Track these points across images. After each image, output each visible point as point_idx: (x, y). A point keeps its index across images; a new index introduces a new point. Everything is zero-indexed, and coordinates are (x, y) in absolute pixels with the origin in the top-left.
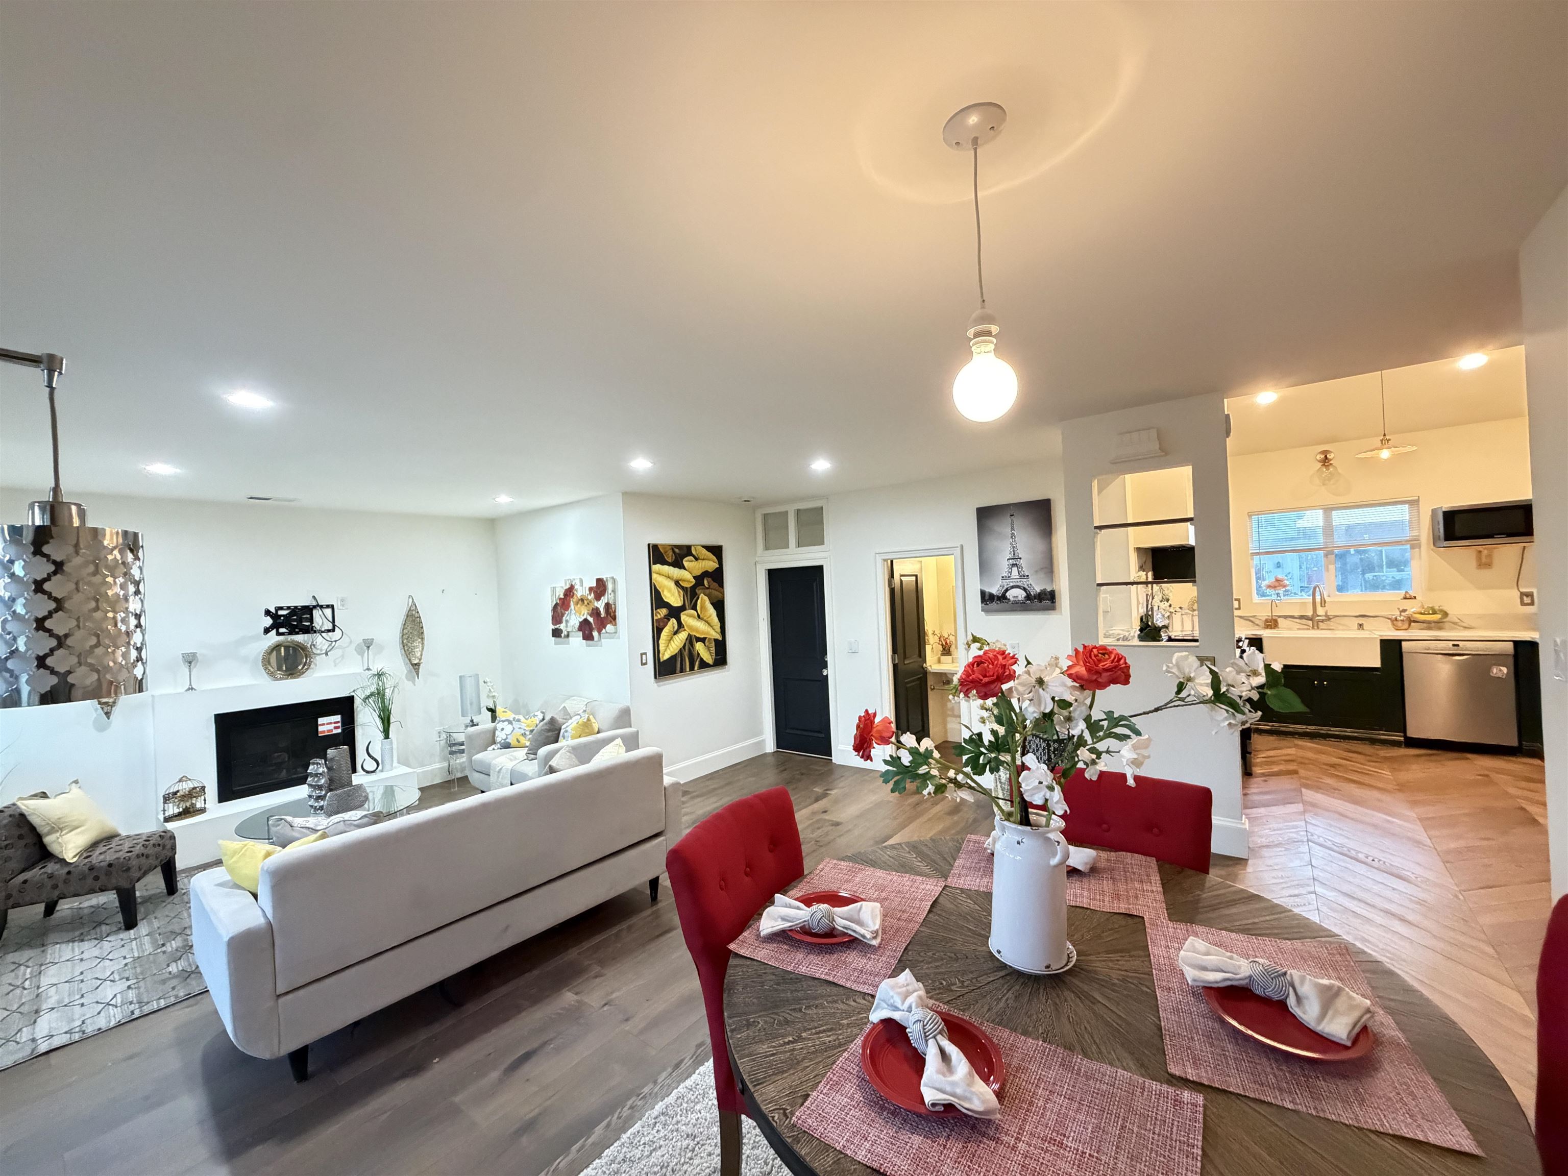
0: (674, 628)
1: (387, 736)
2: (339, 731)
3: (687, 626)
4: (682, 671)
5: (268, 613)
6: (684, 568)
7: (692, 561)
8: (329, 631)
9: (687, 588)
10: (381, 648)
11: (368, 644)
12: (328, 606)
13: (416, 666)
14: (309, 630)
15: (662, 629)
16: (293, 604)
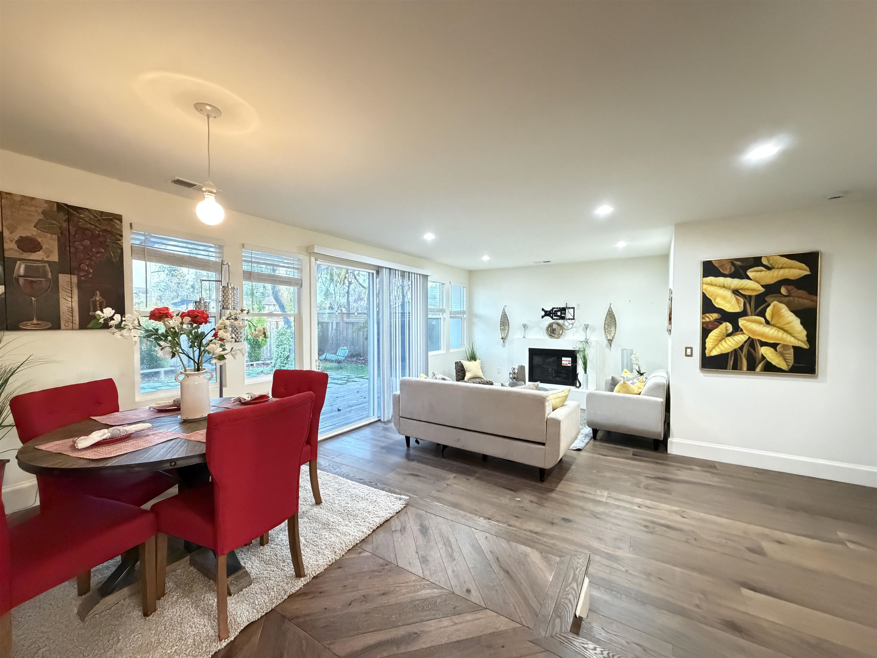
0: (727, 330)
1: (586, 373)
2: (570, 365)
3: (747, 330)
4: (736, 367)
5: (543, 310)
6: (748, 278)
7: (761, 271)
8: (572, 319)
9: (750, 297)
10: (594, 330)
11: (587, 327)
12: (572, 308)
13: (610, 341)
14: (563, 318)
15: (710, 331)
16: (558, 307)
